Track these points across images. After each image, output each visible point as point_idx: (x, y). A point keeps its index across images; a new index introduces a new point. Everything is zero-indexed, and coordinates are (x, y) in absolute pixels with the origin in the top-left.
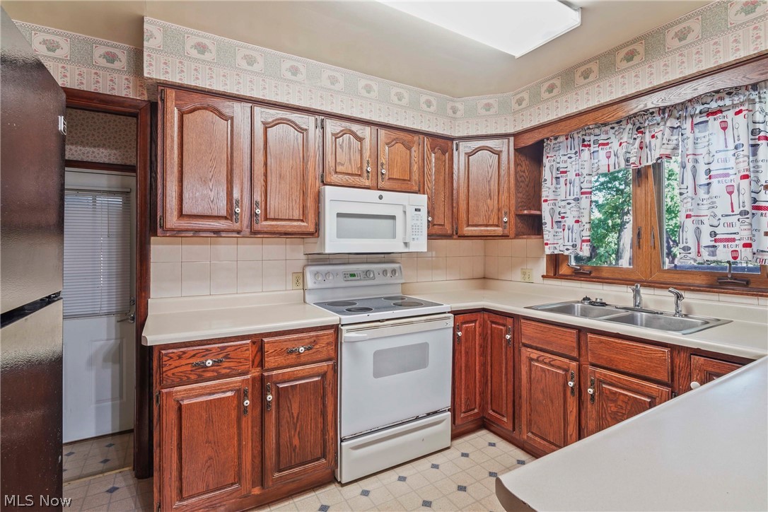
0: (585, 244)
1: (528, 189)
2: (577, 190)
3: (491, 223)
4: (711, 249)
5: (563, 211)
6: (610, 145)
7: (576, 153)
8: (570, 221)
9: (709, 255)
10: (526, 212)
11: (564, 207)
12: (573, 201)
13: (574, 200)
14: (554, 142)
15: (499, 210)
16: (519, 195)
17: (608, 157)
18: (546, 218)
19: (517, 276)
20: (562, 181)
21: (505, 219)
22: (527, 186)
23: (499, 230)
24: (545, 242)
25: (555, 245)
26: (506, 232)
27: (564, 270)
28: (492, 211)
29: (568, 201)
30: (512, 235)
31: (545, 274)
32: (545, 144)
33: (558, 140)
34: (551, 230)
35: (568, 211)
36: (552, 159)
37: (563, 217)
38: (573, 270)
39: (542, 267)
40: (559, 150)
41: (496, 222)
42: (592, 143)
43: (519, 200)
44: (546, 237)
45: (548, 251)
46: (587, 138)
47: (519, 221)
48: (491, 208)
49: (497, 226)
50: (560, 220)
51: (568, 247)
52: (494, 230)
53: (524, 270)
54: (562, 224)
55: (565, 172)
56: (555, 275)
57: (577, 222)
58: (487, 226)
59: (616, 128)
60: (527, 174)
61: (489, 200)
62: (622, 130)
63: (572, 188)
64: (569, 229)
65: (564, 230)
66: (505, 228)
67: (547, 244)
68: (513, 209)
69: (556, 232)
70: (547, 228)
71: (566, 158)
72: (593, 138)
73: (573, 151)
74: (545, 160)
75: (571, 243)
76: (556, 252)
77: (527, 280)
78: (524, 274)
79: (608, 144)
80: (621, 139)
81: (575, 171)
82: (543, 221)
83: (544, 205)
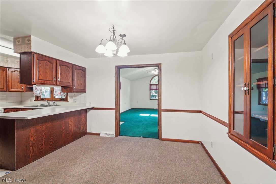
3: (19, 88)
10: (28, 86)
15: (21, 86)
19: (29, 101)
21: (23, 88)
23: (21, 90)
26: (23, 91)
27: (39, 99)
28: (19, 86)
30: (25, 91)
37: (37, 88)
38: (41, 99)
39: (34, 99)
41: (20, 88)
44: (34, 92)
45: (34, 95)
47: (27, 88)
49: (21, 89)
56: (37, 100)
57: (40, 89)
58: (17, 89)
61: (18, 83)
65: (37, 91)
68: (25, 86)
70: (34, 90)
75: (39, 93)
76: (37, 95)
77: (31, 102)
78: (31, 100)
82: (33, 88)
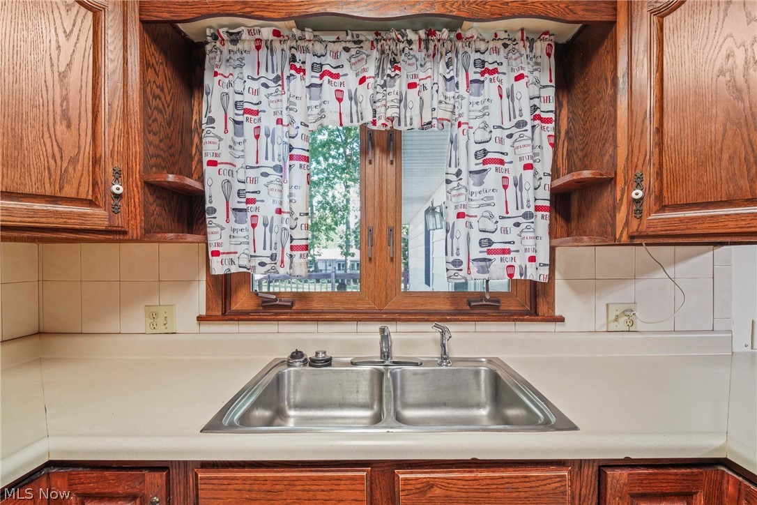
0: (297, 254)
1: (169, 131)
2: (280, 149)
3: (69, 191)
4: (481, 264)
5: (250, 187)
6: (341, 79)
7: (277, 79)
8: (266, 209)
9: (478, 272)
10: (171, 178)
11: (254, 181)
12: (273, 172)
13: (276, 168)
14: (229, 46)
15: (96, 161)
16: (151, 137)
17: (340, 100)
18: (215, 197)
19: (136, 320)
20: (249, 128)
21: (117, 188)
22: (169, 124)
23: (98, 216)
24: (211, 249)
25: (232, 256)
26: (119, 221)
27: (241, 301)
28: (73, 161)
29: (263, 170)
30: (136, 231)
31: (203, 313)
32: (208, 47)
33: (240, 46)
34: (224, 224)
35: (264, 190)
36: (226, 81)
37: (249, 201)
38: (260, 301)
39: (198, 298)
40: (241, 67)
41: (86, 191)
42: (308, 67)
43: (152, 150)
45: (218, 267)
46: (299, 56)
47: (151, 199)
48: (69, 151)
49: (91, 203)
50: (243, 206)
51: (264, 260)
52: (81, 215)
53: (153, 309)
54: (249, 214)
55: (257, 113)
56: (224, 314)
58: (54, 199)
59: (353, 52)
60: (168, 98)
61: (61, 129)
62: (364, 56)
63: (270, 145)
64: (265, 225)
65: (254, 226)
66: (115, 210)
67: (216, 253)
68: (137, 167)
69: (234, 230)
70: (218, 221)
71: (256, 85)
72: (310, 59)
73: (272, 76)
74: (208, 80)
75: (268, 252)
76: (234, 269)
77: (161, 329)
78: (154, 316)
79: (337, 76)
80: (364, 70)
81: (275, 113)
82: (208, 205)
83: (209, 172)
